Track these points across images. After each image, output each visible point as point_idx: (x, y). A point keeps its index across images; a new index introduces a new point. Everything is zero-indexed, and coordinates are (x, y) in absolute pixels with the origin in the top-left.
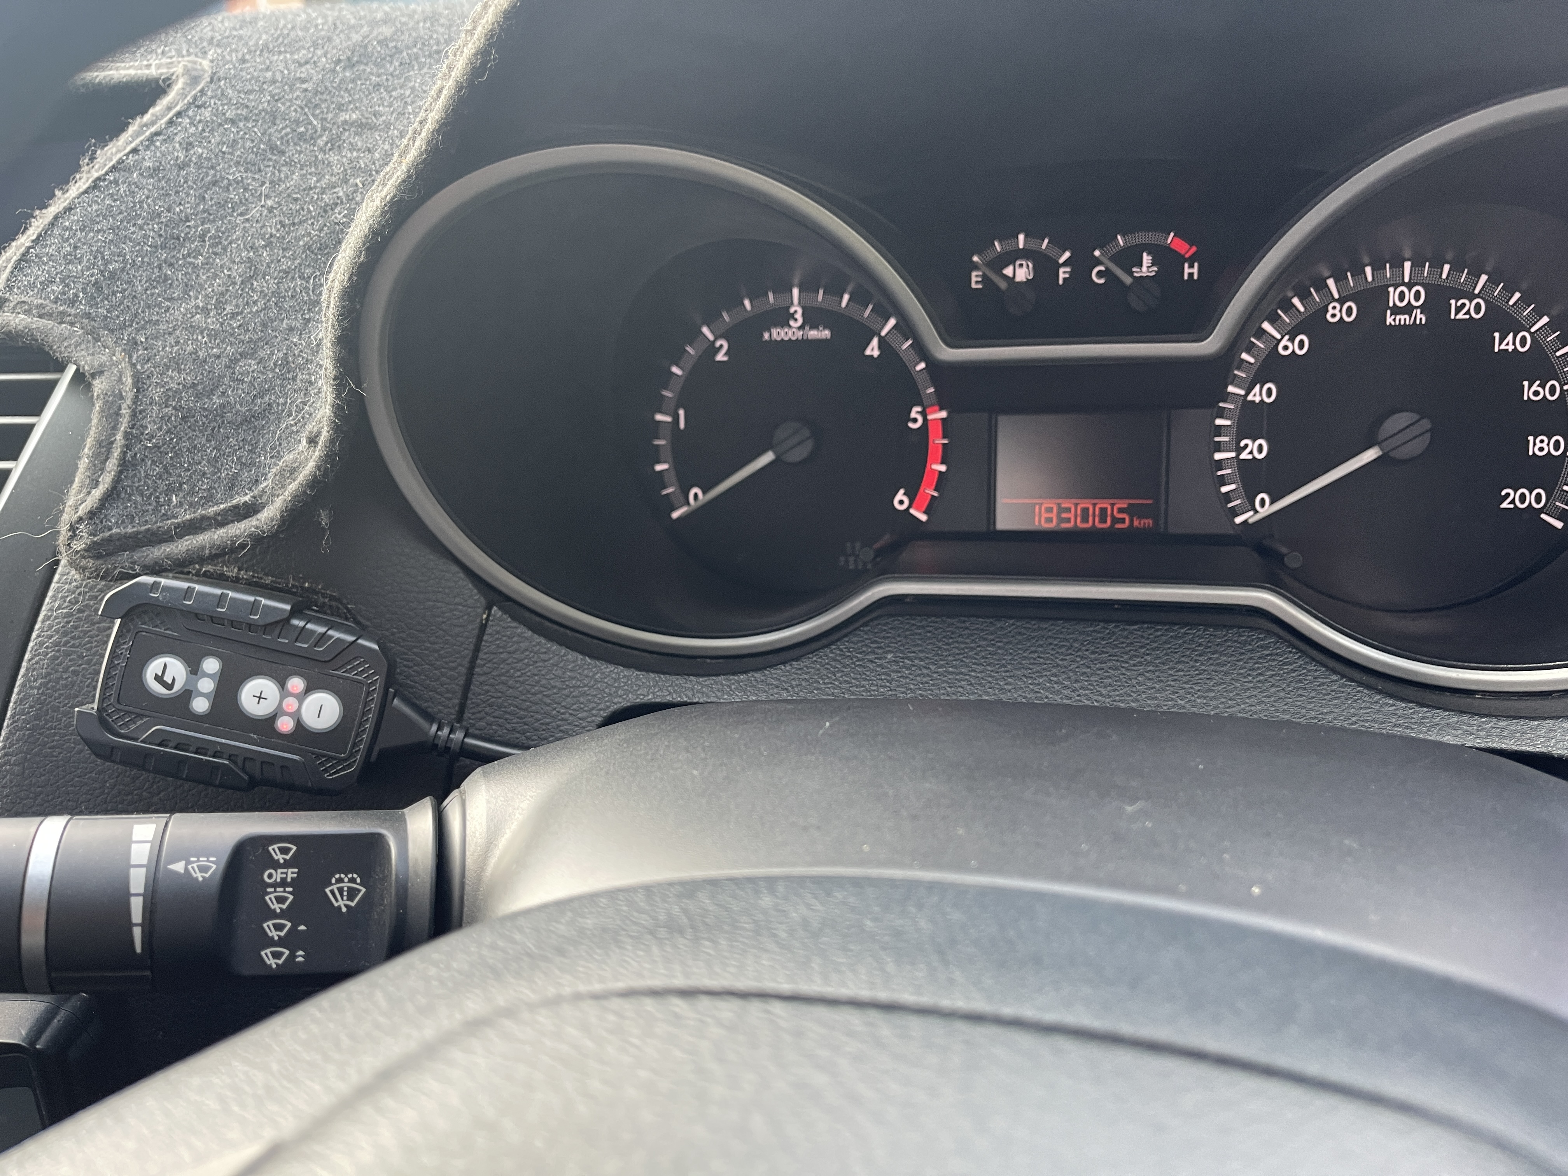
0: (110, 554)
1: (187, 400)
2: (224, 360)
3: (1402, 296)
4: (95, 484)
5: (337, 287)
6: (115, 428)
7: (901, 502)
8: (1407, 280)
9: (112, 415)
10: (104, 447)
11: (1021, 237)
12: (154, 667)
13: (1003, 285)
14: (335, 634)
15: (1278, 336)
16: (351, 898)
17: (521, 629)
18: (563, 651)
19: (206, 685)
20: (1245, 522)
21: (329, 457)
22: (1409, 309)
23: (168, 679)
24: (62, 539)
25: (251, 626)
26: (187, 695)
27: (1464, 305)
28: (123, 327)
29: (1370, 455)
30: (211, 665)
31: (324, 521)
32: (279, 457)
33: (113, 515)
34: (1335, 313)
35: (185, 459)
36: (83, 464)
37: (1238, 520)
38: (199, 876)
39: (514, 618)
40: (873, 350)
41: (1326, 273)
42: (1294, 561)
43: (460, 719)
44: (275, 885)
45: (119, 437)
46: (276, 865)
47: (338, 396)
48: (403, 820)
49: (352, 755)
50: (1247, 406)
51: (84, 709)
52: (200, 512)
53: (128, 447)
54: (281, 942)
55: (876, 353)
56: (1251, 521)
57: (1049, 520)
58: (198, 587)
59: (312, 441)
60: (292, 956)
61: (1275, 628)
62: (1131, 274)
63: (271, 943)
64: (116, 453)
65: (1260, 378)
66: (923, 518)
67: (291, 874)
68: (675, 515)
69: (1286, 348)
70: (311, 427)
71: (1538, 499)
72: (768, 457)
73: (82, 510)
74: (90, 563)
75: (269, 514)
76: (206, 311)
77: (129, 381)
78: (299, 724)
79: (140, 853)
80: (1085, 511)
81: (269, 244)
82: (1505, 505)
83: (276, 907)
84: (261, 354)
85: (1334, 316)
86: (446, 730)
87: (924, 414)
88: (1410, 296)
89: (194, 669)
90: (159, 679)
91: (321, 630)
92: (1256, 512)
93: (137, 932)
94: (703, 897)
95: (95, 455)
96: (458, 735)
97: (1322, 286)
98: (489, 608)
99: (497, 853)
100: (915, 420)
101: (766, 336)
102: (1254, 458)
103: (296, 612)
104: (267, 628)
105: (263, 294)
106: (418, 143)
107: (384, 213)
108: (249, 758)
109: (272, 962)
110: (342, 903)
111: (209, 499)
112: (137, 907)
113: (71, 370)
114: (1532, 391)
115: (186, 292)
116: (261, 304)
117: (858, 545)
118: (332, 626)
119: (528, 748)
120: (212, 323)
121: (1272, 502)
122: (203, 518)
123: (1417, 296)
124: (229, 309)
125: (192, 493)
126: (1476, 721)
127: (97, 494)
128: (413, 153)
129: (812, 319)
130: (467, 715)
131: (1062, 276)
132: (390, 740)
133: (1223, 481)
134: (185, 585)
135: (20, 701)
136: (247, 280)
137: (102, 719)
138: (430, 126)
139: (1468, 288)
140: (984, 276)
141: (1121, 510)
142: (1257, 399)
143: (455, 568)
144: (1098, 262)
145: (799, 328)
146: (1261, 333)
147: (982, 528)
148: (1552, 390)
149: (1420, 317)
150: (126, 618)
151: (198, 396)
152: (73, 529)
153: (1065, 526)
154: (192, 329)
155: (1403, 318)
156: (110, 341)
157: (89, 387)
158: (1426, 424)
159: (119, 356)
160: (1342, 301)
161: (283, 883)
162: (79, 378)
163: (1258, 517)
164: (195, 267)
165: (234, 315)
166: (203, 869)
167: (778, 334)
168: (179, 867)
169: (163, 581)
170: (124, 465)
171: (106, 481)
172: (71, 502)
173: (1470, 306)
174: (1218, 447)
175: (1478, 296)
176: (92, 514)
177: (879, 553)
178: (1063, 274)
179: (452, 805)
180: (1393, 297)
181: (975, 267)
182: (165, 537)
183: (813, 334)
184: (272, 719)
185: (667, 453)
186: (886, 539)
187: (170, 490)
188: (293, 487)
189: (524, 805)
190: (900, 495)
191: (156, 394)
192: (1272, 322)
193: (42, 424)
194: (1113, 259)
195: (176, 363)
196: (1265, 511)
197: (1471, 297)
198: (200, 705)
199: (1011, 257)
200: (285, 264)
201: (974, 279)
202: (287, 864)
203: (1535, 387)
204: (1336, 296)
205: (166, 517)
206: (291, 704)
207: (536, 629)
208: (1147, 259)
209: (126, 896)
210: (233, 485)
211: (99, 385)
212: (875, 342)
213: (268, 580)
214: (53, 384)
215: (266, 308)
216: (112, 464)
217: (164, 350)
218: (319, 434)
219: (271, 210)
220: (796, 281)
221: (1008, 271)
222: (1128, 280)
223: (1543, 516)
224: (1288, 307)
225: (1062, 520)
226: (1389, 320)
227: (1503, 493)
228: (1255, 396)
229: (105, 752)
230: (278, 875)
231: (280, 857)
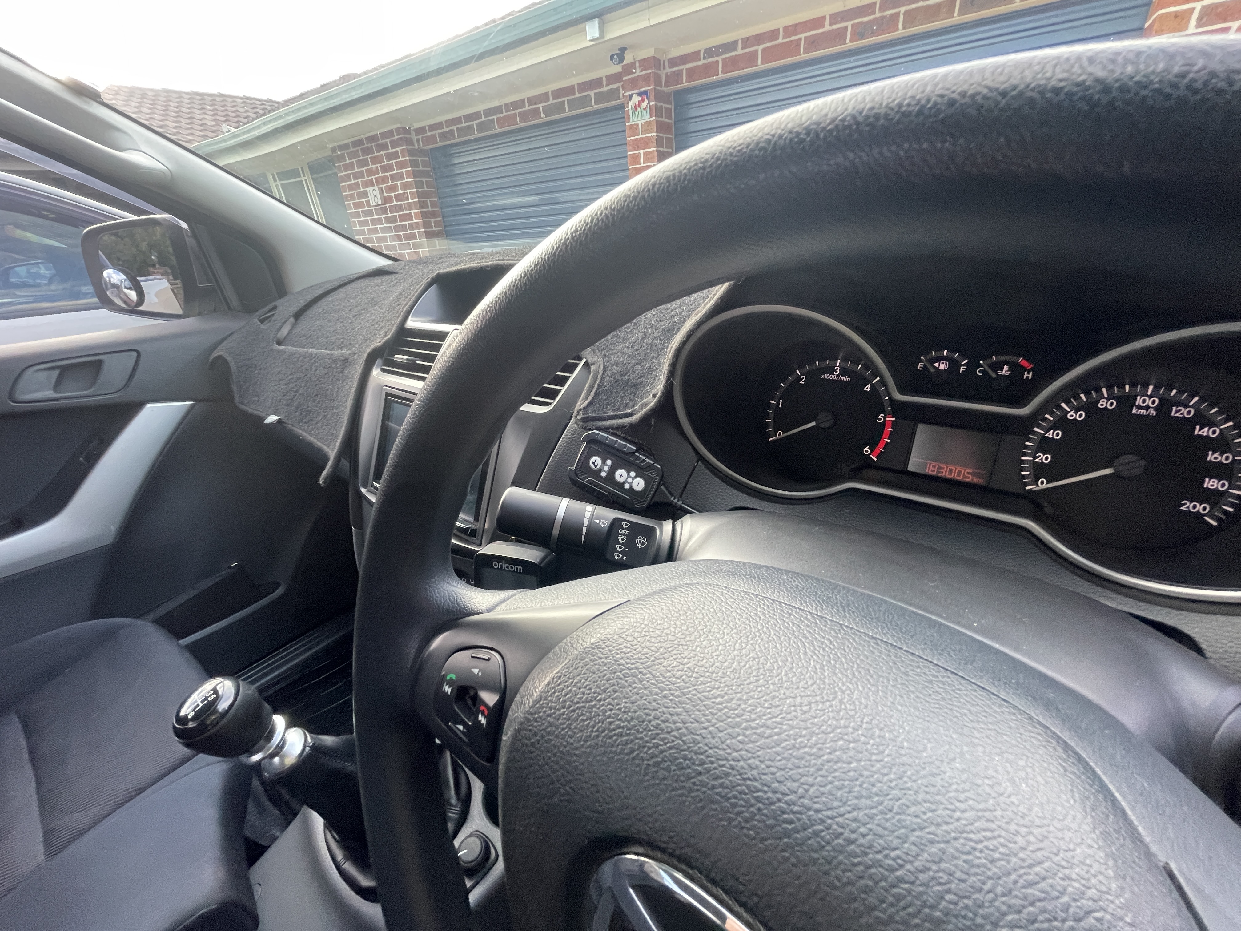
0: (587, 421)
1: (618, 376)
2: (631, 365)
3: (1144, 401)
4: (587, 399)
5: (674, 347)
6: (595, 382)
7: (867, 451)
8: (1149, 394)
9: (595, 378)
10: (591, 388)
11: (946, 351)
12: (593, 459)
13: (932, 370)
14: (648, 460)
15: (1069, 410)
16: (643, 544)
17: (707, 471)
18: (720, 482)
19: (606, 468)
20: (1031, 490)
21: (659, 401)
22: (1147, 408)
23: (596, 464)
24: (574, 415)
25: (623, 452)
26: (600, 470)
27: (1180, 410)
28: (603, 349)
29: (1107, 471)
30: (609, 462)
31: (653, 423)
32: (642, 399)
33: (590, 409)
34: (1103, 404)
35: (614, 395)
36: (584, 392)
37: (1027, 488)
38: (603, 526)
39: (706, 466)
40: (868, 388)
41: (1103, 385)
42: (1049, 510)
43: (681, 496)
44: (622, 534)
45: (596, 385)
46: (623, 528)
47: (666, 382)
48: (662, 525)
49: (645, 501)
50: (1044, 439)
51: (571, 468)
52: (615, 413)
53: (598, 389)
54: (620, 552)
55: (868, 390)
56: (1034, 489)
57: (933, 471)
58: (610, 437)
59: (654, 396)
60: (622, 558)
61: (1030, 536)
62: (997, 373)
63: (617, 552)
64: (594, 390)
65: (1054, 427)
66: (875, 459)
67: (627, 532)
68: (770, 440)
69: (1072, 416)
70: (654, 391)
71: (1205, 509)
72: (813, 424)
73: (582, 406)
74: (581, 423)
75: (636, 417)
76: (628, 348)
77: (602, 367)
78: (631, 487)
79: (588, 515)
80: (951, 470)
81: (652, 327)
82: (1182, 508)
83: (621, 541)
84: (642, 364)
85: (1102, 405)
86: (676, 500)
87: (884, 417)
88: (1149, 402)
89: (604, 462)
90: (594, 463)
91: (644, 458)
92: (1038, 486)
93: (583, 537)
94: (763, 570)
95: (589, 390)
96: (680, 503)
97: (1098, 390)
98: (698, 461)
99: (689, 545)
100: (880, 419)
101: (823, 377)
102: (1042, 462)
103: (637, 451)
104: (628, 454)
105: (647, 344)
106: (712, 302)
107: (695, 325)
108: (614, 494)
109: (617, 557)
110: (639, 545)
111: (618, 409)
112: (585, 529)
113: (584, 360)
114: (1212, 457)
115: (623, 340)
116: (645, 347)
117: (843, 466)
118: (647, 457)
119: (701, 512)
120: (629, 352)
121: (1047, 483)
122: (616, 415)
123: (1153, 402)
124: (635, 348)
125: (614, 406)
126: (1127, 599)
127: (587, 402)
128: (709, 306)
129: (844, 372)
130: (683, 496)
131: (961, 369)
132: (657, 499)
133: (1023, 469)
134: (606, 435)
135: (552, 461)
136: (643, 339)
137: (575, 472)
138: (717, 297)
139: (1186, 403)
140: (924, 365)
141: (968, 473)
142: (1051, 436)
143: (689, 446)
144: (981, 366)
145: (837, 375)
146: (1059, 408)
147: (902, 469)
148: (1227, 458)
149: (1153, 412)
150: (588, 443)
151: (621, 375)
152: (578, 412)
153: (940, 475)
154: (623, 353)
155: (1143, 412)
156: (598, 354)
157: (590, 368)
158: (1143, 463)
159: (600, 359)
160: (1108, 399)
161: (624, 534)
162: (587, 364)
163: (1038, 488)
164: (627, 333)
165: (637, 350)
166: (604, 524)
167: (828, 376)
168: (597, 521)
169: (601, 433)
170: (596, 394)
171: (590, 398)
172: (579, 403)
173: (1184, 411)
174: (1024, 454)
175: (1191, 407)
176: (584, 408)
177: (852, 470)
178: (962, 369)
179: (678, 524)
180: (1139, 401)
181: (921, 361)
182: (605, 419)
183: (843, 378)
184: (623, 483)
185: (772, 416)
186: (856, 465)
187: (607, 405)
188: (645, 410)
189: (703, 529)
190: (867, 449)
191: (609, 373)
192: (1066, 404)
193: (573, 376)
194: (990, 366)
195: (616, 364)
196: (1041, 487)
197: (1186, 406)
198: (603, 474)
199: (939, 359)
200: (656, 335)
201: (919, 366)
202: (626, 529)
203: (1215, 455)
204: (1106, 396)
205: (605, 413)
206: (630, 480)
207: (711, 471)
208: (1006, 367)
209: (582, 526)
210: (626, 406)
211: (593, 368)
212: (869, 385)
213: (630, 438)
214: (577, 365)
215: (647, 349)
216: (592, 393)
217: (614, 359)
218: (657, 394)
219: (654, 315)
220: (840, 357)
221: (936, 365)
222: (994, 375)
223: (1206, 518)
224: (1077, 398)
225: (938, 472)
226: (1134, 411)
227: (1183, 502)
228: (1050, 434)
229: (574, 483)
230: (623, 532)
231: (625, 526)
